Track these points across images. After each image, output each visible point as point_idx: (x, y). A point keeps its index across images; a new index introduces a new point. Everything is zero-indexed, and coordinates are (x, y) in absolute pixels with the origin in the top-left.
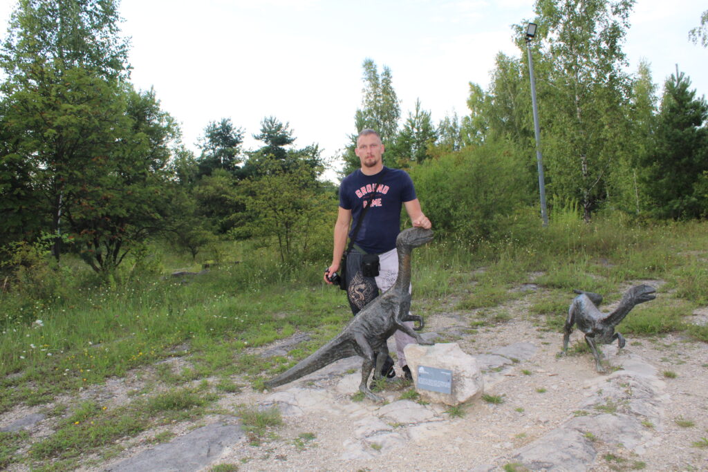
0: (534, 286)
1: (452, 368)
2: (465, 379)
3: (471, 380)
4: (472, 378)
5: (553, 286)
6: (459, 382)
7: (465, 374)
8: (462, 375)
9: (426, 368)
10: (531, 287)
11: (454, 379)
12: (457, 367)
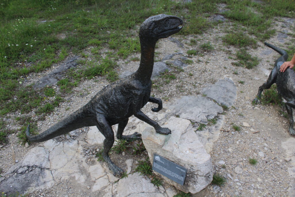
0: (222, 17)
1: (187, 165)
2: (199, 177)
3: (203, 178)
4: (205, 176)
5: (234, 18)
6: (193, 179)
7: (199, 173)
8: (196, 173)
9: (161, 158)
10: (220, 18)
11: (188, 175)
12: (192, 166)
